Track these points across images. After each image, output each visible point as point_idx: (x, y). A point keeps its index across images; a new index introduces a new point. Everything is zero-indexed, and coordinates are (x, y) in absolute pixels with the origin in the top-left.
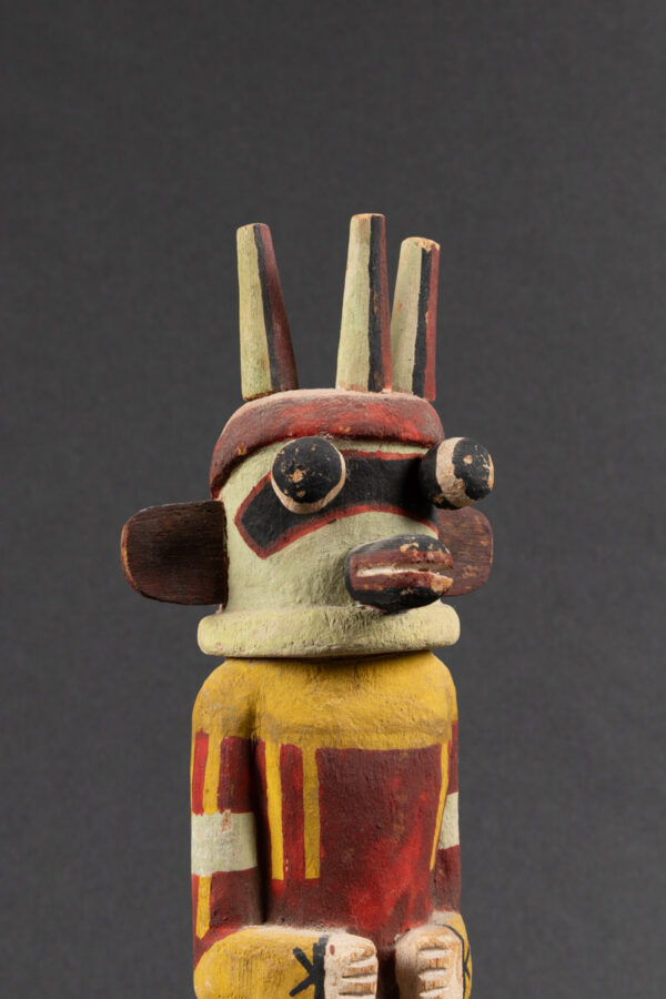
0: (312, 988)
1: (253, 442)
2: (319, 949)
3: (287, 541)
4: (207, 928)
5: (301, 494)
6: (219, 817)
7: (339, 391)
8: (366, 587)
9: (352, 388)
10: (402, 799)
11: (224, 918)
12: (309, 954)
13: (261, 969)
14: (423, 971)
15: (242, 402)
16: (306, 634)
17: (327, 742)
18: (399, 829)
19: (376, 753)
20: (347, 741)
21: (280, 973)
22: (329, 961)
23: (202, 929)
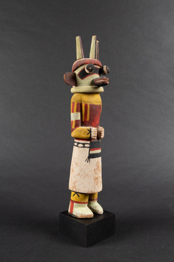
0: (90, 134)
1: (81, 64)
2: (91, 129)
3: (85, 77)
4: (74, 127)
5: (90, 71)
6: (76, 113)
7: (90, 59)
8: (98, 83)
9: (93, 58)
10: (98, 111)
11: (77, 126)
12: (89, 129)
13: (83, 132)
14: (101, 131)
15: (77, 60)
16: (89, 89)
17: (90, 103)
18: (98, 115)
19: (96, 105)
20: (93, 103)
21: (85, 132)
22: (92, 130)
23: (73, 127)
